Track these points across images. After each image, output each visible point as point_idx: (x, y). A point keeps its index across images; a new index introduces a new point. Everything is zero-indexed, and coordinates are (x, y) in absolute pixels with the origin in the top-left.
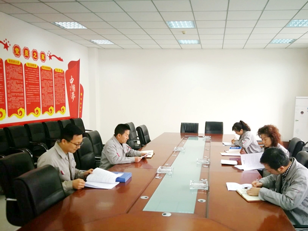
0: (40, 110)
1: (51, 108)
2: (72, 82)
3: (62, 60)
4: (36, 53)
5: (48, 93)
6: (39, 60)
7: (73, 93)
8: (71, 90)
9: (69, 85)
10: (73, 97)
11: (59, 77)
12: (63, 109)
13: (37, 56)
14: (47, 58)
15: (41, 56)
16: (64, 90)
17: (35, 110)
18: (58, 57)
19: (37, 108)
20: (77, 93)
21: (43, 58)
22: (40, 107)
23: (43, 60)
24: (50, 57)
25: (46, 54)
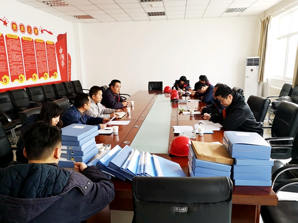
0: (37, 76)
1: (46, 74)
2: (61, 52)
3: (52, 34)
4: (30, 28)
5: (43, 61)
6: (33, 34)
7: (62, 61)
8: (60, 59)
9: (59, 54)
10: (63, 64)
11: (50, 48)
12: (55, 74)
13: (31, 31)
14: (40, 32)
15: (35, 31)
16: (56, 59)
17: (33, 76)
18: (49, 31)
19: (35, 74)
20: (66, 61)
21: (36, 32)
22: (36, 73)
23: (37, 34)
24: (42, 31)
25: (39, 29)
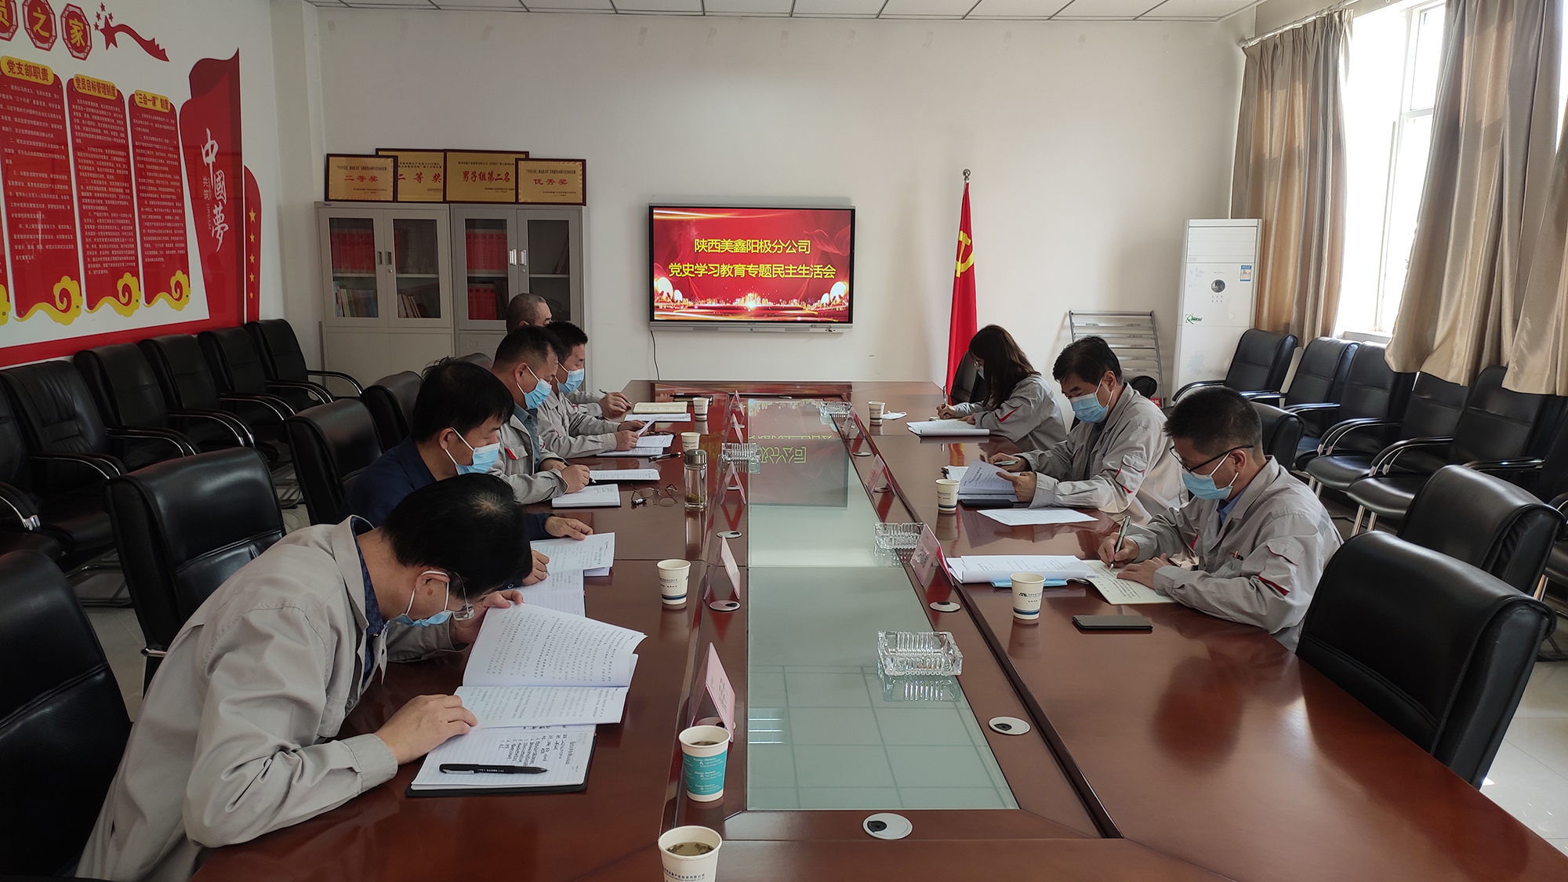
0: (77, 290)
1: (128, 279)
2: (210, 160)
3: (160, 55)
5: (112, 208)
6: (60, 44)
7: (218, 210)
8: (206, 194)
10: (220, 226)
11: (154, 132)
12: (178, 285)
13: (48, 26)
14: (98, 38)
15: (68, 28)
16: (181, 198)
17: (57, 290)
18: (147, 38)
19: (66, 282)
20: (234, 213)
21: (77, 37)
22: (75, 277)
23: (80, 49)
24: (110, 34)
25: (91, 19)
